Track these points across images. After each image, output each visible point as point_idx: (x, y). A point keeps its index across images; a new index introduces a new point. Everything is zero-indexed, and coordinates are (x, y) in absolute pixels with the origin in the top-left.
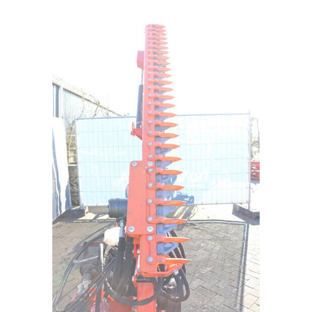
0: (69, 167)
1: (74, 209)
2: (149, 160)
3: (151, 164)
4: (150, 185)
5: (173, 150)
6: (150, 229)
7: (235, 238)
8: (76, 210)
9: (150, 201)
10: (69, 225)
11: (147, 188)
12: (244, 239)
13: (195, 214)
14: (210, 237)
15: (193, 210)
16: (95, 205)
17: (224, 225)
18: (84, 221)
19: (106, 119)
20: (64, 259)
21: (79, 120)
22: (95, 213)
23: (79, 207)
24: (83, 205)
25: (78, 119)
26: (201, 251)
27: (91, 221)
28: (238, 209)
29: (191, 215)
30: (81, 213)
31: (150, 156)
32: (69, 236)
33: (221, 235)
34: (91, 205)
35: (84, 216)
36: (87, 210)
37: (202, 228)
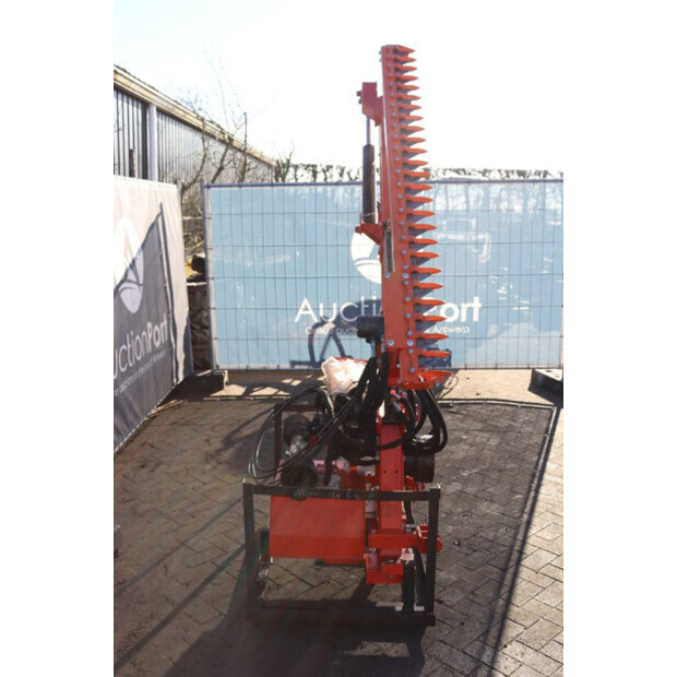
0: (189, 287)
1: (201, 374)
2: (404, 271)
3: (406, 276)
4: (408, 299)
5: (431, 260)
6: (410, 343)
7: (530, 429)
8: (205, 376)
9: (409, 316)
10: (197, 404)
11: (404, 302)
12: (547, 432)
13: (451, 389)
14: (480, 426)
15: (448, 382)
16: (243, 366)
17: (509, 409)
18: (226, 399)
19: (269, 188)
20: (211, 456)
21: (212, 189)
22: (243, 385)
23: (209, 371)
24: (217, 366)
25: (209, 187)
26: (462, 446)
27: (239, 398)
28: (540, 379)
29: (444, 391)
30: (216, 382)
31: (406, 267)
32: (203, 422)
33: (503, 423)
34: (234, 366)
35: (221, 388)
36: (226, 379)
37: (464, 412)
